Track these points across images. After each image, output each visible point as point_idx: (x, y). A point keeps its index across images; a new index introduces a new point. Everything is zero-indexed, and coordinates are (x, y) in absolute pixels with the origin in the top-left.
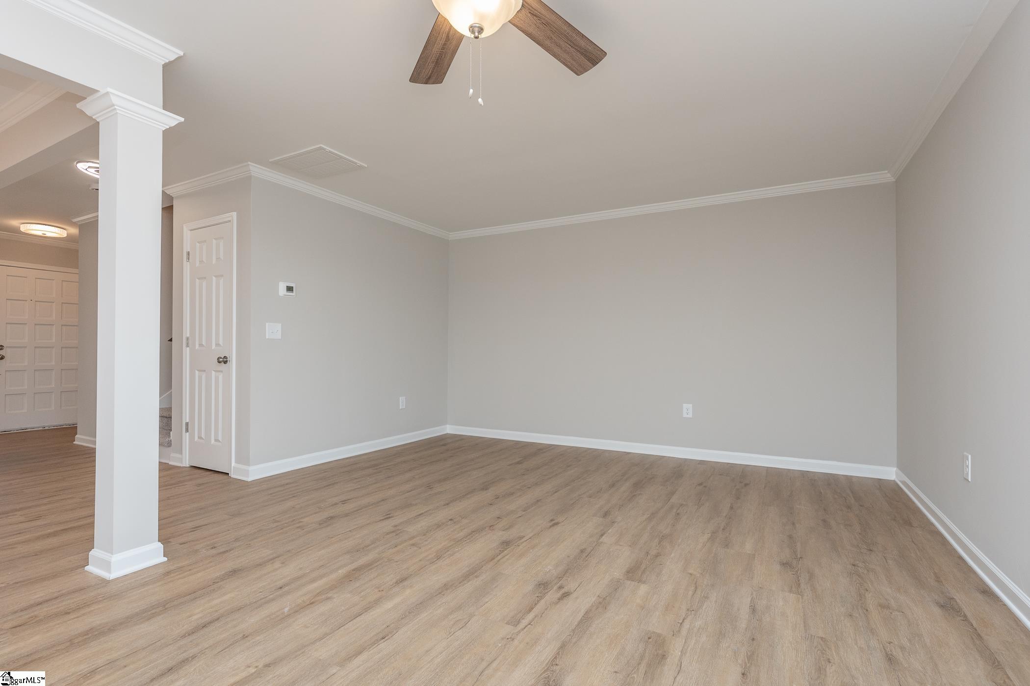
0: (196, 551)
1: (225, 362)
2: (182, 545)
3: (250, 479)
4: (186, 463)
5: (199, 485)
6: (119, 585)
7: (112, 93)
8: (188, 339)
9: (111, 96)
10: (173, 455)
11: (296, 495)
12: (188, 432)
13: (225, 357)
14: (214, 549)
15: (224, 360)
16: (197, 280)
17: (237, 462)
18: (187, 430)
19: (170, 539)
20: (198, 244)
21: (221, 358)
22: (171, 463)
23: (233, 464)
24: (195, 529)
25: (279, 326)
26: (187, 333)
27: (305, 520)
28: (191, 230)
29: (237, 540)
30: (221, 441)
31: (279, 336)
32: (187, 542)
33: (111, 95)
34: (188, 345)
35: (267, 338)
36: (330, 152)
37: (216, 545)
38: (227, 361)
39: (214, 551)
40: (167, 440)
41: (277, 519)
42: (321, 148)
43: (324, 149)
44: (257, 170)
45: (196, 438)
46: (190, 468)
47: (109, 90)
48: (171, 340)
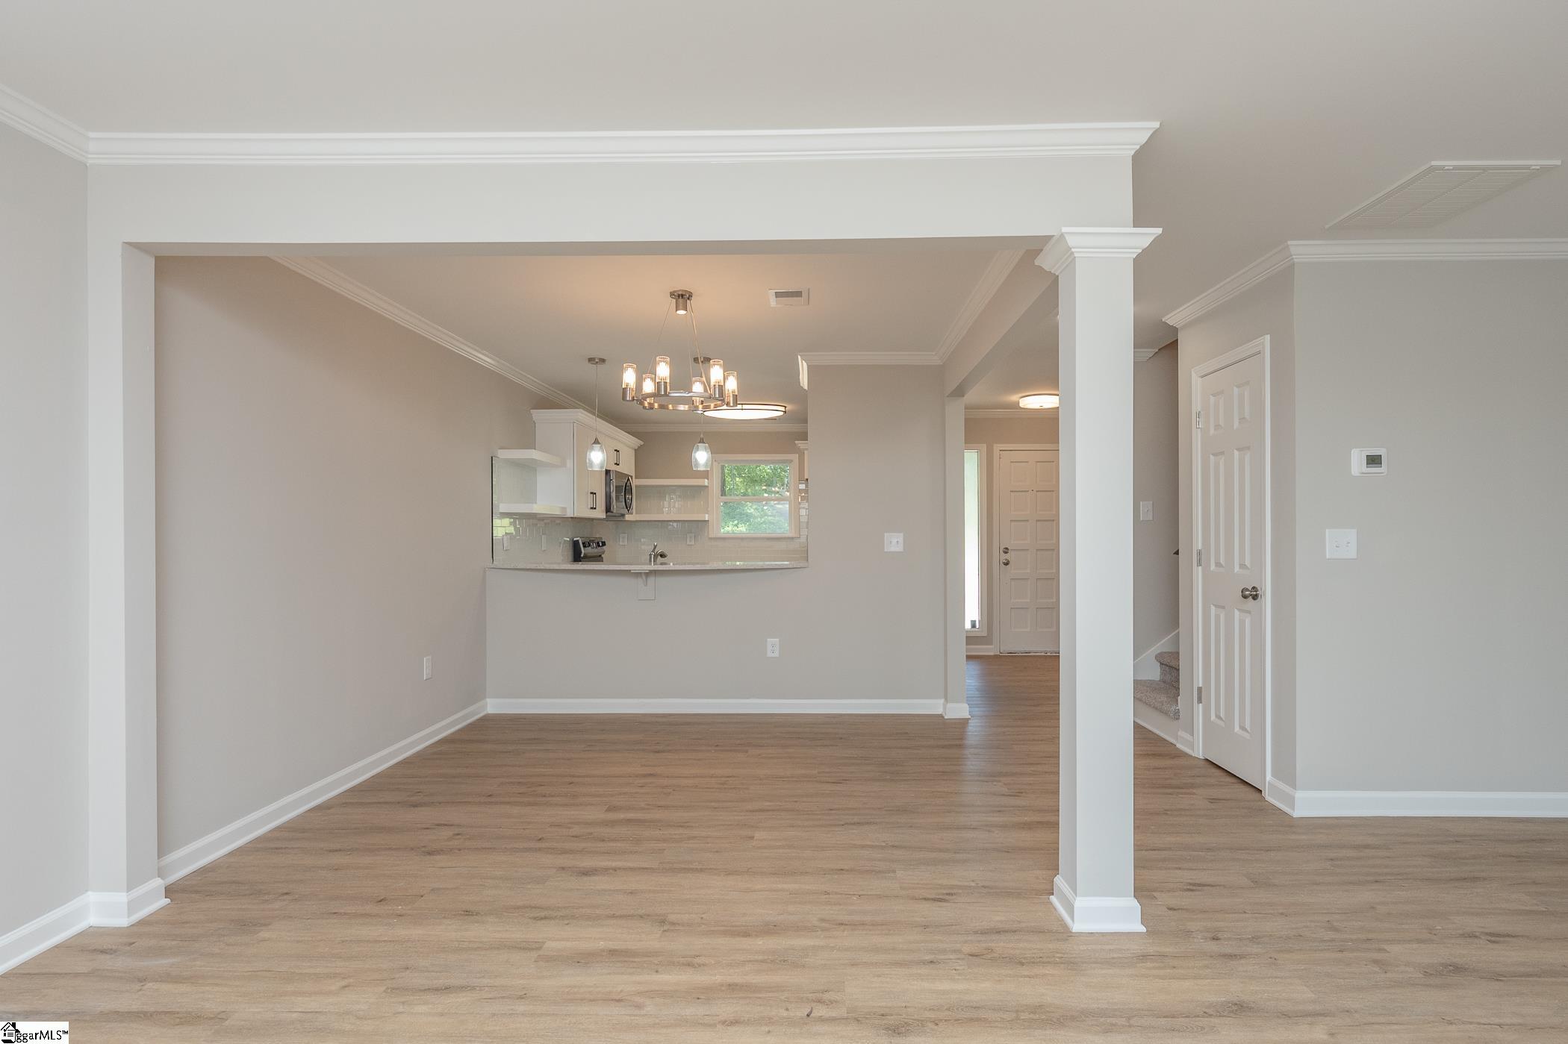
0: (1188, 934)
1: (1255, 597)
2: (1171, 912)
3: (1297, 813)
4: (1199, 752)
5: (1213, 800)
6: (1082, 948)
7: (1066, 233)
8: (1199, 553)
9: (1067, 238)
10: (1181, 733)
11: (1381, 878)
12: (1201, 703)
13: (1254, 588)
14: (1215, 942)
15: (1252, 594)
16: (1211, 456)
17: (1274, 774)
18: (1200, 700)
19: (1154, 891)
20: (1212, 398)
21: (1247, 590)
22: (1179, 746)
23: (1269, 777)
24: (1194, 888)
25: (1351, 535)
26: (1198, 544)
27: (1395, 949)
28: (1202, 377)
29: (1255, 939)
30: (1248, 729)
31: (1351, 552)
32: (1179, 909)
33: (1065, 235)
34: (1199, 564)
35: (1328, 557)
36: (1456, 168)
37: (1219, 935)
38: (1257, 595)
39: (1213, 947)
40: (1173, 708)
41: (1335, 924)
42: (1433, 169)
43: (1442, 168)
44: (1304, 251)
45: (1213, 717)
46: (1203, 763)
47: (1064, 230)
48: (1177, 553)
